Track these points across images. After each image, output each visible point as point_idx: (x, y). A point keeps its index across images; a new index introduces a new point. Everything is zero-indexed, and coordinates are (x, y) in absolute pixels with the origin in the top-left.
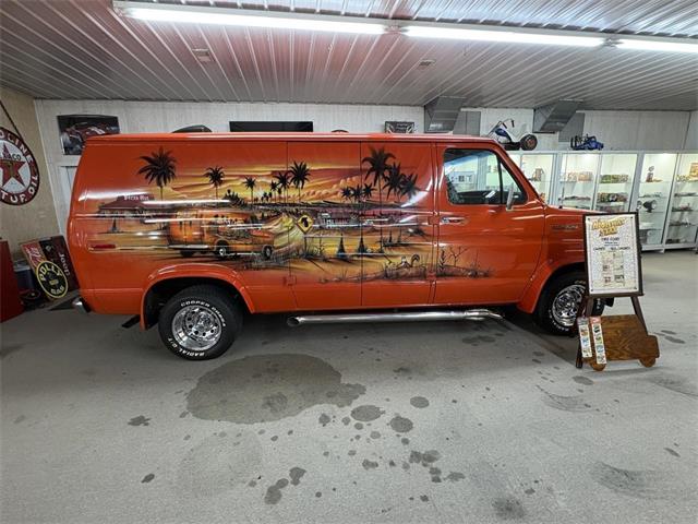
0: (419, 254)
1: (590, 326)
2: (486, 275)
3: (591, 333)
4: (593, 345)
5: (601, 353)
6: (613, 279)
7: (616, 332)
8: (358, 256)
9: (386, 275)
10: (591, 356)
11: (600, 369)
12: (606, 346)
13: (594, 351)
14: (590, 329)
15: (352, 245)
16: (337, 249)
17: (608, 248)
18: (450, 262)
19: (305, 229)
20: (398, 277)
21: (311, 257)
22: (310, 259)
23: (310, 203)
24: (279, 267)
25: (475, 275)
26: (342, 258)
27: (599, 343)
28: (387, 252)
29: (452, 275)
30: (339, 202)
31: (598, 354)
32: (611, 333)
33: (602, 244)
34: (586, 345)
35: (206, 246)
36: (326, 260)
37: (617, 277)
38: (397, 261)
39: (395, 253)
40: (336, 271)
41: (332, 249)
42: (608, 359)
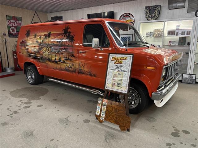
0: (74, 64)
1: (102, 102)
2: (94, 76)
3: (102, 106)
4: (101, 111)
5: (103, 115)
6: (116, 85)
7: (112, 109)
8: (59, 62)
9: (66, 70)
10: (99, 115)
11: (101, 122)
12: (106, 114)
13: (100, 113)
14: (102, 104)
15: (58, 58)
16: (54, 59)
17: (117, 70)
18: (82, 68)
19: (48, 52)
20: (69, 71)
21: (50, 60)
22: (49, 61)
23: (50, 44)
24: (44, 62)
25: (91, 75)
26: (55, 62)
27: (104, 111)
28: (66, 62)
29: (83, 73)
30: (55, 44)
31: (101, 116)
32: (110, 109)
33: (115, 67)
34: (98, 110)
35: (33, 54)
36: (52, 62)
37: (118, 84)
38: (68, 65)
39: (67, 62)
40: (55, 65)
41: (53, 59)
42: (105, 119)
